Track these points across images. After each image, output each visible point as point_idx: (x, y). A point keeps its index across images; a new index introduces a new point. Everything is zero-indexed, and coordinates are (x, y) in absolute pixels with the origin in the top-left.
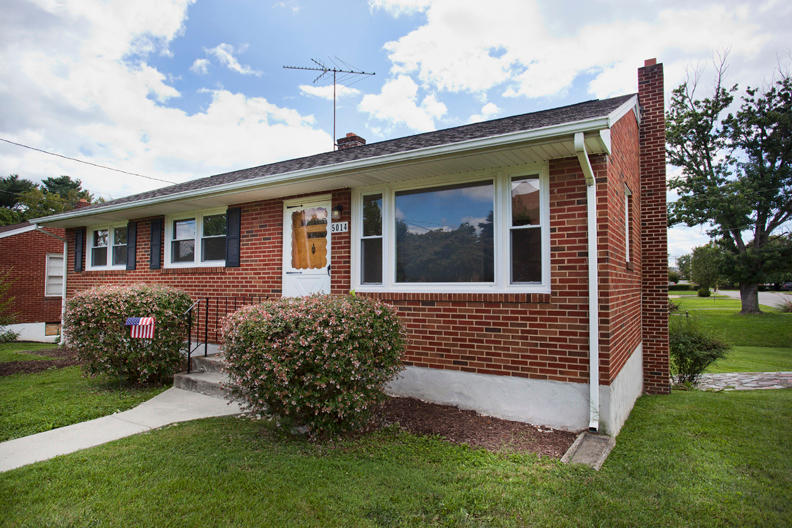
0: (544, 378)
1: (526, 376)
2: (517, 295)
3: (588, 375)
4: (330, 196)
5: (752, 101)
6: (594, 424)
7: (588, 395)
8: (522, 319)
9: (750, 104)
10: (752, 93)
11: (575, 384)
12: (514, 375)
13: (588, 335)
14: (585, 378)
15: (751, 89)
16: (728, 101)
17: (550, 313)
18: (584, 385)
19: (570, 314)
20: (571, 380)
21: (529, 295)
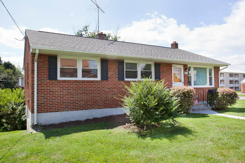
4: (183, 65)
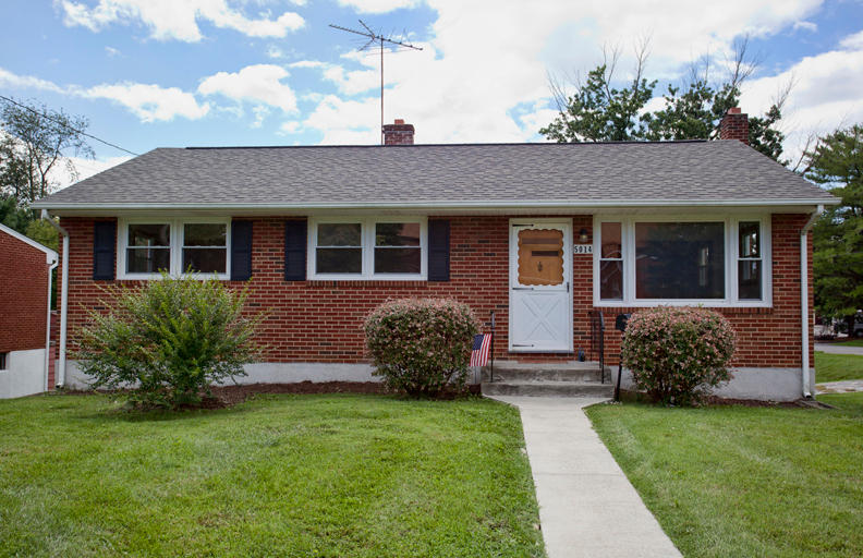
0: (769, 366)
1: (756, 366)
2: (750, 309)
3: (801, 362)
4: (570, 220)
5: (672, 101)
6: (807, 394)
7: (802, 375)
8: (753, 325)
9: (670, 104)
10: (673, 93)
11: (791, 369)
12: (747, 366)
13: (801, 335)
14: (800, 364)
15: (673, 88)
16: (648, 95)
17: (774, 321)
18: (798, 369)
19: (788, 321)
20: (789, 366)
21: (758, 309)
